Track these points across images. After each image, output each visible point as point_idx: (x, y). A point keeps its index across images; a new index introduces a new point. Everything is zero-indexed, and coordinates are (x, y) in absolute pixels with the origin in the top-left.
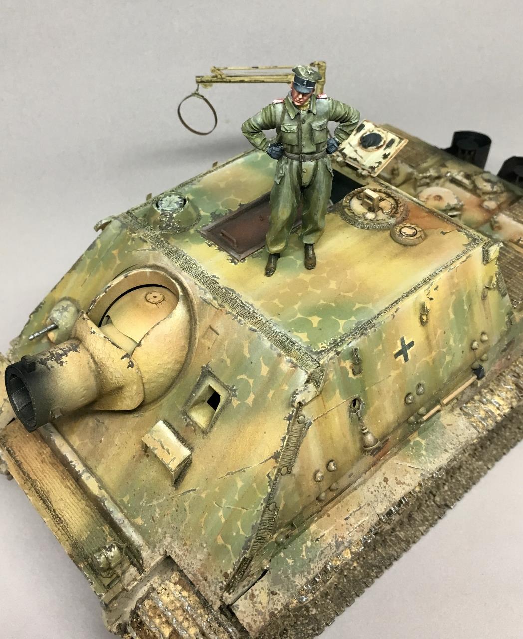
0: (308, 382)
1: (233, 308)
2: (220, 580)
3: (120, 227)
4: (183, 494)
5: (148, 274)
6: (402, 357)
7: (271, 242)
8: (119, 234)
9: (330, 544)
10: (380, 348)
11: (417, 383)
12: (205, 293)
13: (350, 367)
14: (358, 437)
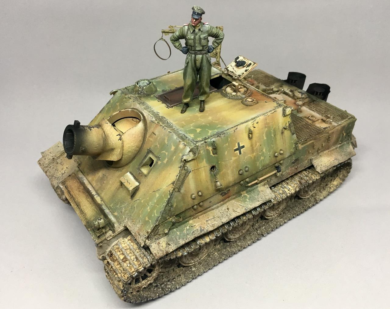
0: (190, 152)
1: (163, 123)
2: (145, 235)
3: (121, 93)
4: (134, 201)
5: (130, 111)
6: (238, 152)
7: (184, 97)
8: (120, 96)
9: (198, 229)
10: (227, 144)
11: (246, 166)
12: (152, 118)
13: (212, 150)
14: (214, 184)
